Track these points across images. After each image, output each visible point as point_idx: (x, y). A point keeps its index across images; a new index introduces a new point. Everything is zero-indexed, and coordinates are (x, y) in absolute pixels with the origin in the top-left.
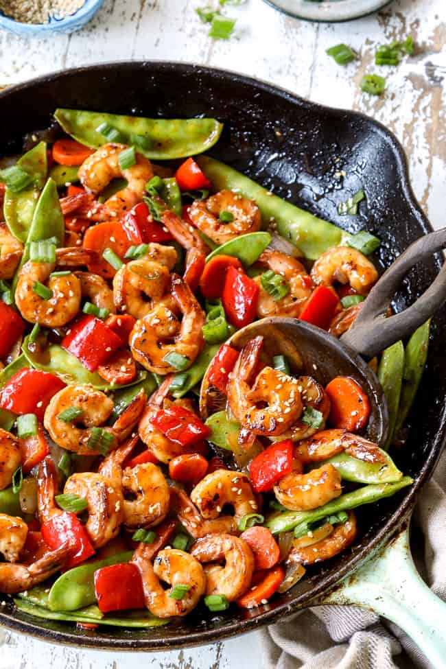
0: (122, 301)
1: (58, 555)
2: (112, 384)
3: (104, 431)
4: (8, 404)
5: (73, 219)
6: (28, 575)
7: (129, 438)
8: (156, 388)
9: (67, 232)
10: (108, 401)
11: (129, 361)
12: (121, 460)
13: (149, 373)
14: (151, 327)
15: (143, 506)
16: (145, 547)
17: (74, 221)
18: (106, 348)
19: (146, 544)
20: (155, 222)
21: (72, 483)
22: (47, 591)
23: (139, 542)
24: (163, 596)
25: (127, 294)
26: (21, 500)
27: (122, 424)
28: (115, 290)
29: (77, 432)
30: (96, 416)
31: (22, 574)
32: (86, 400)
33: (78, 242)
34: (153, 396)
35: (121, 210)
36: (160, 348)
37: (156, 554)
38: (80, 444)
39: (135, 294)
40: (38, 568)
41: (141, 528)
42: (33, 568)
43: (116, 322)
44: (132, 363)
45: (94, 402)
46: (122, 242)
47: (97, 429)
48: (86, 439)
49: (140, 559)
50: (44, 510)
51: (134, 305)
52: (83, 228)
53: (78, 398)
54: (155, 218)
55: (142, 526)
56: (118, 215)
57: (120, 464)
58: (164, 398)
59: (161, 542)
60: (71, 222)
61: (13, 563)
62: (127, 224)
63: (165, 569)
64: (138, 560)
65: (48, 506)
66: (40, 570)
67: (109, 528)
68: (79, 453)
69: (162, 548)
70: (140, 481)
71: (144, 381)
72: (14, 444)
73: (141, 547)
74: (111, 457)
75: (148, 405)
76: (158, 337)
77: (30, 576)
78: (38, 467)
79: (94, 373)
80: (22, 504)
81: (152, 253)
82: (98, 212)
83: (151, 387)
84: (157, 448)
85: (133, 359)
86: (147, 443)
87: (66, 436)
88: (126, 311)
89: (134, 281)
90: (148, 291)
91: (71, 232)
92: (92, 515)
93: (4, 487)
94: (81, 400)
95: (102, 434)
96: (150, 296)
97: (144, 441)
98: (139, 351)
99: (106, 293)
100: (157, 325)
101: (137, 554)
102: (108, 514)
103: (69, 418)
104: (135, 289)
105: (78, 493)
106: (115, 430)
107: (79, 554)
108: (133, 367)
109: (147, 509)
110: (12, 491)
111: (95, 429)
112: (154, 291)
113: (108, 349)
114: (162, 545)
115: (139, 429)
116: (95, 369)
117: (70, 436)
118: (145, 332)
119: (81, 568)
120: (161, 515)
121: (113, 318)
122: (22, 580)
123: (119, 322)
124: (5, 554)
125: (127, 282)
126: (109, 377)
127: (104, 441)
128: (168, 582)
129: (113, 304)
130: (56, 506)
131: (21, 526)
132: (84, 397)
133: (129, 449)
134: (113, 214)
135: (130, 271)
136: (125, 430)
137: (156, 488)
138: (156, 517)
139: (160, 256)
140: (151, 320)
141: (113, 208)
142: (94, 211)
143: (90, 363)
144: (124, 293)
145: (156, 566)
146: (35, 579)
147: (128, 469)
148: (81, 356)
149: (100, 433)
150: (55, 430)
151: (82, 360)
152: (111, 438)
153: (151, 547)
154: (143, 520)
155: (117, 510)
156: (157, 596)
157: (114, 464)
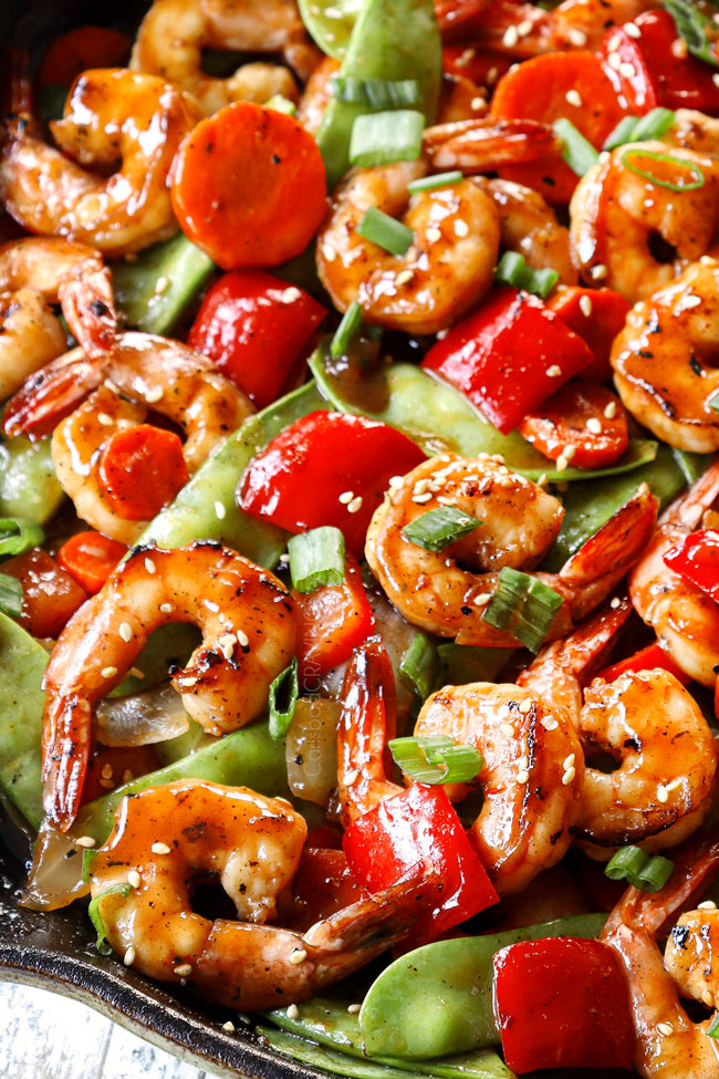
0: (596, 253)
1: (391, 900)
2: (562, 462)
3: (533, 580)
4: (267, 502)
5: (465, 47)
6: (303, 954)
7: (603, 608)
8: (683, 490)
9: (448, 76)
10: (550, 506)
11: (610, 410)
12: (579, 664)
13: (665, 447)
14: (674, 317)
15: (640, 783)
16: (640, 898)
17: (468, 55)
18: (548, 367)
19: (646, 890)
20: (691, 59)
21: (438, 707)
22: (352, 1008)
23: (624, 885)
24: (690, 1036)
25: (609, 234)
26: (291, 759)
27: (585, 567)
28: (575, 225)
29: (457, 577)
30: (514, 538)
31: (284, 950)
32: (487, 493)
33: (478, 103)
34: (673, 508)
35: (599, 30)
36: (698, 373)
37: (672, 919)
38: (466, 610)
39: (631, 234)
40: (332, 934)
41: (629, 843)
42: (316, 935)
43: (576, 302)
44: (616, 417)
45: (512, 501)
46: (599, 107)
47: (517, 574)
48: (481, 599)
49: (626, 932)
50: (355, 785)
51: (630, 264)
52: (493, 73)
53: (464, 486)
54: (693, 49)
55: (636, 838)
56: (591, 42)
57: (575, 674)
58: (705, 509)
59: (687, 889)
60: (459, 55)
61: (259, 923)
62: (614, 59)
63: (697, 961)
64: (620, 935)
65: (365, 773)
66: (337, 943)
67: (542, 830)
68: (461, 639)
69: (691, 904)
70: (631, 712)
71: (648, 466)
72: (277, 600)
73: (630, 900)
74: (551, 653)
75: (659, 528)
76: (694, 344)
77: (307, 959)
78: (341, 672)
79: (511, 435)
80: (292, 772)
81: (684, 132)
82: (535, 31)
83: (668, 484)
84: (683, 632)
85: (621, 406)
86: (655, 622)
87: (427, 585)
88: (603, 282)
89: (631, 198)
90: (667, 226)
91: (457, 78)
92: (495, 791)
93: (244, 720)
94: (472, 492)
95: (530, 590)
96: (674, 243)
97: (646, 617)
98: (640, 382)
99: (550, 234)
100: (691, 312)
101: (616, 919)
102: (539, 789)
103: (437, 535)
104: (634, 222)
105: (455, 734)
106: (563, 583)
107: (451, 904)
108: (622, 425)
109: (649, 792)
110: (266, 734)
111: (509, 574)
112: (684, 226)
113: (553, 371)
114: (691, 895)
115: (632, 590)
116: (512, 425)
117: (438, 585)
118: (659, 329)
119: (456, 944)
120: (690, 810)
121: (566, 295)
122: (284, 970)
123: (585, 304)
124: (237, 899)
125: (611, 199)
126: (552, 444)
127: (534, 608)
128: (706, 998)
129: (570, 263)
130: (391, 772)
131: (290, 819)
132: (482, 485)
133: (603, 637)
134: (577, 38)
135: (621, 169)
136: (593, 587)
137: (678, 736)
138: (678, 816)
139: (705, 143)
140: (674, 301)
141: (575, 22)
142: (525, 28)
143: (502, 408)
144: (602, 230)
145: (673, 950)
146: (322, 968)
147: (598, 682)
148: (476, 386)
149: (523, 586)
150: (397, 568)
151: (478, 399)
152: (554, 602)
153: (658, 901)
154: (638, 822)
155: (566, 779)
156: (673, 1035)
157: (559, 673)
